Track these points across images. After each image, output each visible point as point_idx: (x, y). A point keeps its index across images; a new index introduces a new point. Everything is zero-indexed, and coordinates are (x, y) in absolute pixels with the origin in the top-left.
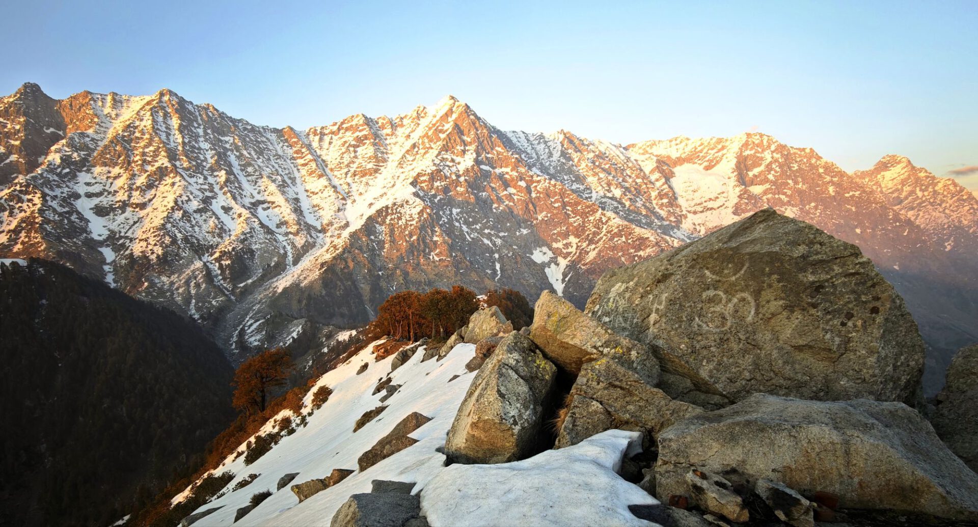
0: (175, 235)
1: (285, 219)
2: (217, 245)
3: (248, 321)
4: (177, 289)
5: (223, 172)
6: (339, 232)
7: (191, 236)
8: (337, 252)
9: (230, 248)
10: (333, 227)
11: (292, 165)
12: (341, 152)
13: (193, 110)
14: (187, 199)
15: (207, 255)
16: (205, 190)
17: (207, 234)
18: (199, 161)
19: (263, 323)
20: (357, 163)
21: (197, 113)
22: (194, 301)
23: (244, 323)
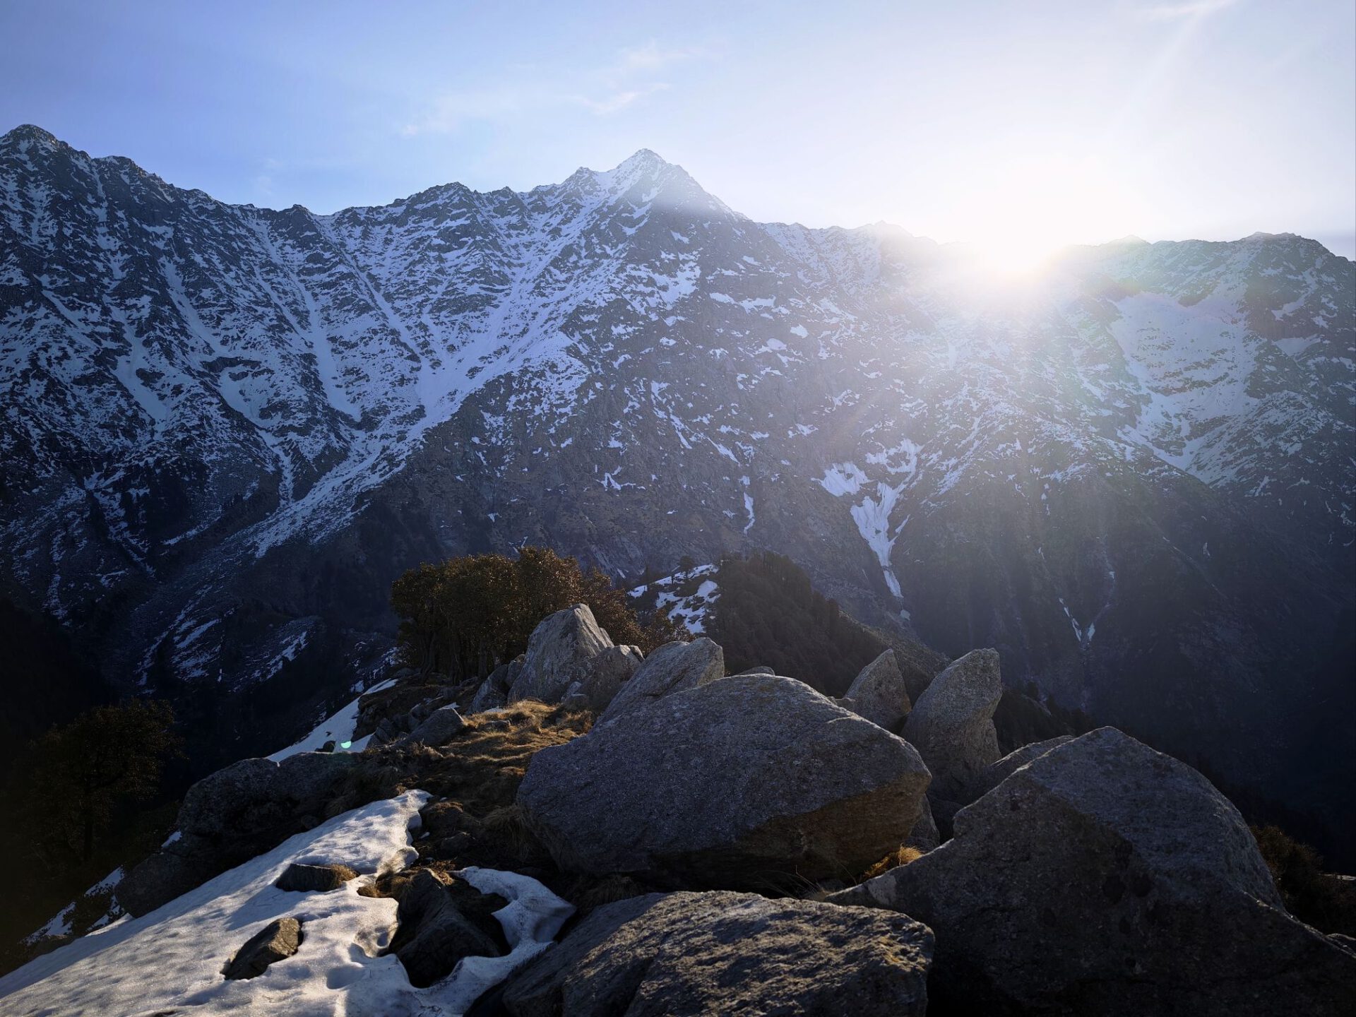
0: (27, 433)
1: (281, 398)
2: (122, 454)
3: (182, 622)
4: (22, 551)
5: (146, 300)
6: (401, 428)
7: (63, 434)
8: (396, 470)
9: (151, 460)
10: (389, 417)
11: (302, 286)
12: (410, 259)
13: (87, 170)
14: (60, 354)
15: (96, 475)
16: (104, 336)
17: (98, 430)
18: (94, 276)
19: (215, 625)
20: (446, 284)
21: (97, 177)
22: (58, 577)
23: (171, 627)
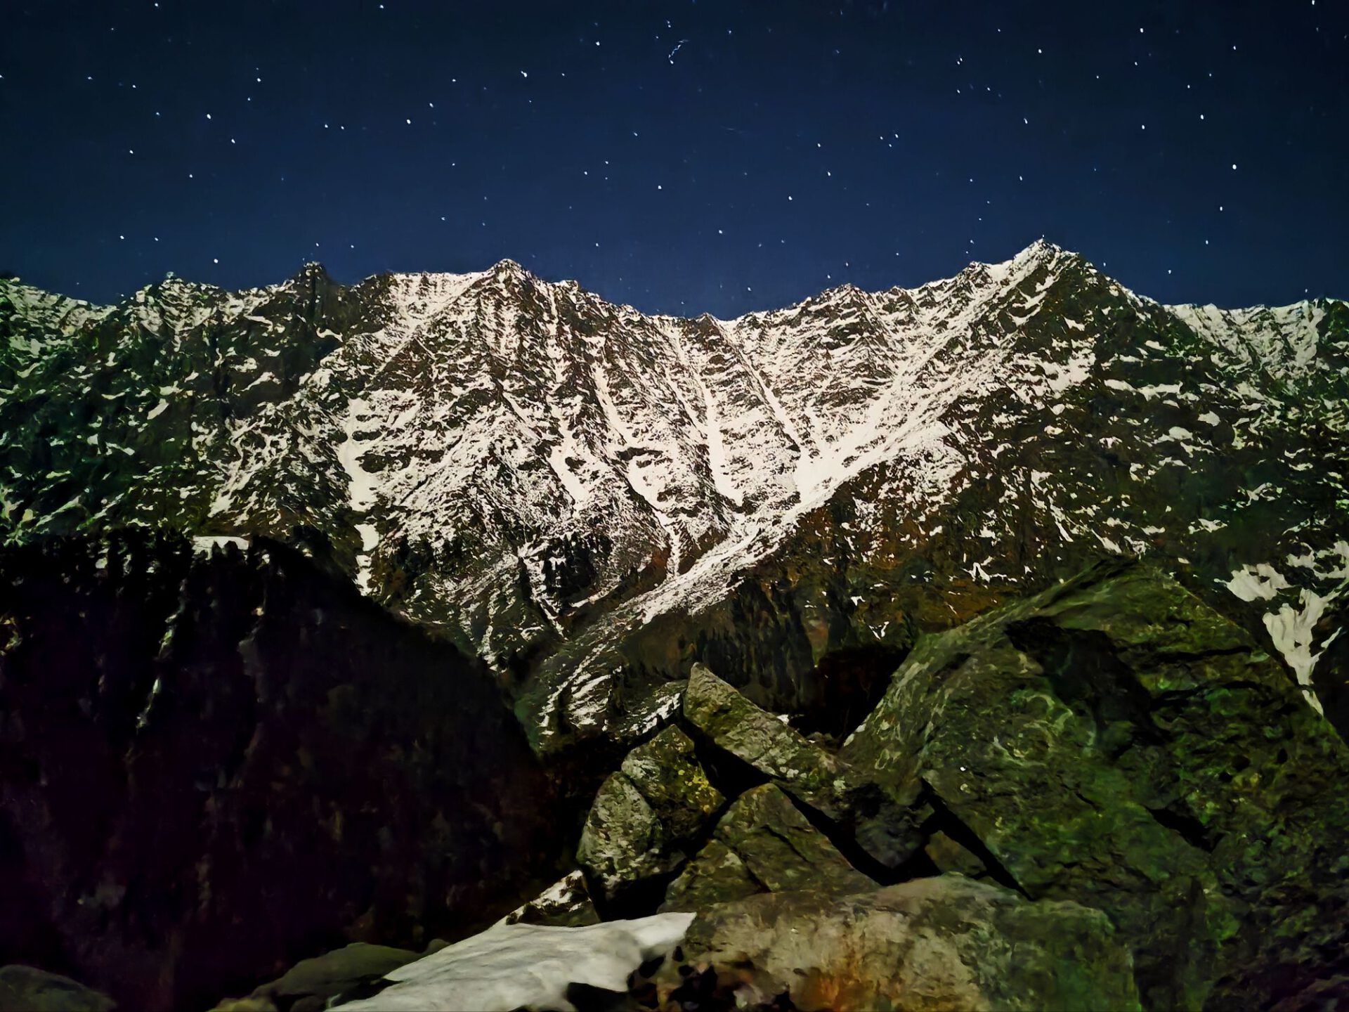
0: (481, 507)
1: (677, 483)
2: (548, 528)
3: (579, 675)
4: (467, 605)
5: (579, 398)
6: (777, 512)
7: (507, 510)
8: (769, 551)
9: (569, 535)
10: (768, 502)
11: (703, 384)
12: (800, 357)
13: (545, 294)
14: (511, 444)
15: (527, 544)
16: (544, 429)
17: (533, 508)
18: (542, 380)
19: (605, 681)
20: (831, 378)
21: (552, 299)
22: (490, 628)
23: (571, 678)
